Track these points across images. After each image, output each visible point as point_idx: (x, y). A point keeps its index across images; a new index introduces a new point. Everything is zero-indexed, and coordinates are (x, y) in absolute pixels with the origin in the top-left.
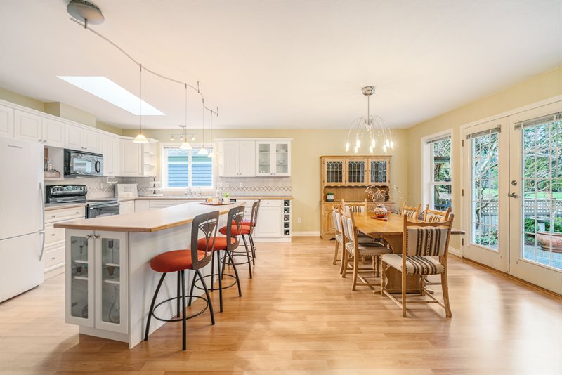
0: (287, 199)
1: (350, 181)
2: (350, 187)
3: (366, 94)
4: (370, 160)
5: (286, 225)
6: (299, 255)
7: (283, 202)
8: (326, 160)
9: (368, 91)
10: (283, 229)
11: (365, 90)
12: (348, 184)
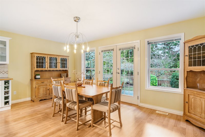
0: (7, 79)
1: (50, 67)
2: (49, 71)
3: (75, 21)
4: (60, 57)
5: (6, 98)
6: (24, 117)
7: (3, 82)
8: (36, 55)
9: (77, 19)
10: (4, 101)
11: (76, 18)
12: (49, 69)
